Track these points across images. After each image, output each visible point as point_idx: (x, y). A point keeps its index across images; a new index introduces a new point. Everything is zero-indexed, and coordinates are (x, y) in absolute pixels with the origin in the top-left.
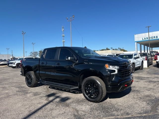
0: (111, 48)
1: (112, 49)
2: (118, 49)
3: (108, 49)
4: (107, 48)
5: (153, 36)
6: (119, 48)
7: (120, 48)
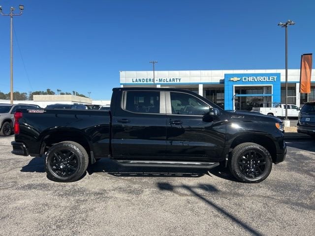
0: (58, 90)
1: (60, 92)
2: (72, 93)
3: (50, 93)
4: (48, 90)
5: (148, 78)
6: (74, 92)
7: (76, 92)
